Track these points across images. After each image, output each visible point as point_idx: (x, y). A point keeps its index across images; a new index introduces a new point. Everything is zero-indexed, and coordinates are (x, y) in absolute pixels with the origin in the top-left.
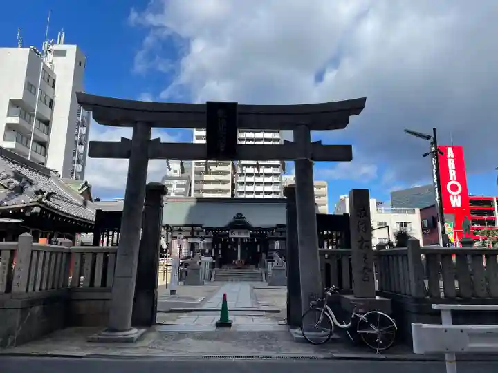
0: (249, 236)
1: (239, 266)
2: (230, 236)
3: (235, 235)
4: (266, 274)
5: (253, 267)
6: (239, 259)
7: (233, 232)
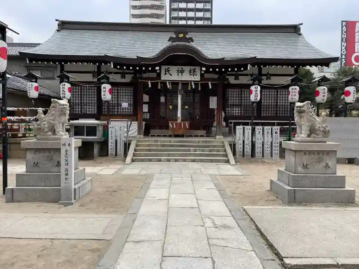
0: (197, 78)
1: (181, 133)
2: (164, 77)
3: (172, 75)
4: (233, 147)
5: (203, 132)
6: (179, 121)
7: (168, 71)
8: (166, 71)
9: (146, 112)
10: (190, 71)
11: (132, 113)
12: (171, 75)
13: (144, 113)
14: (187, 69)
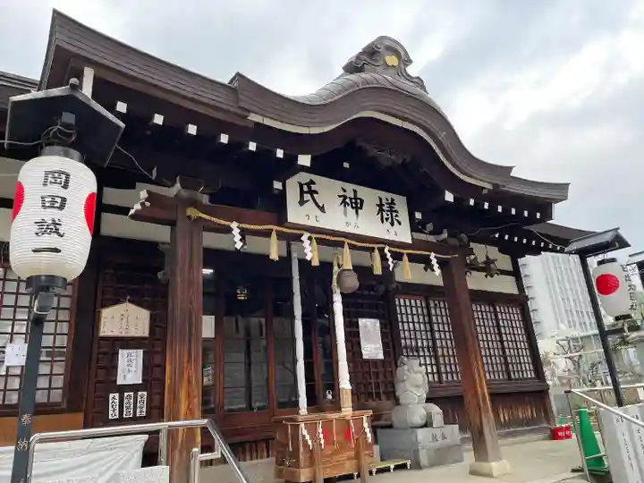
0: (403, 233)
2: (296, 214)
6: (347, 410)
7: (312, 192)
8: (302, 192)
9: (134, 388)
10: (381, 206)
11: (57, 396)
12: (322, 209)
13: (122, 389)
14: (370, 196)
